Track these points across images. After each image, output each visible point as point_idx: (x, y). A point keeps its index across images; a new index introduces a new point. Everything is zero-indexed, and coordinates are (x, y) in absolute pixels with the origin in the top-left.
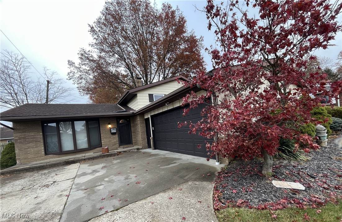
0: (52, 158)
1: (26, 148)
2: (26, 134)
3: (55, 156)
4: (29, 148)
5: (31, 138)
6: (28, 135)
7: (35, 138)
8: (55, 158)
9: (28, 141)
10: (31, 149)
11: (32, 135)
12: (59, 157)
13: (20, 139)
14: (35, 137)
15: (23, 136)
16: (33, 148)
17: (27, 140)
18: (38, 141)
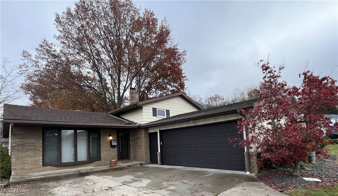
0: (50, 170)
1: (24, 156)
2: (25, 140)
3: (53, 167)
4: (27, 156)
5: (30, 146)
6: (28, 142)
7: (34, 146)
8: (53, 170)
9: (27, 149)
10: (29, 159)
11: (32, 143)
12: (57, 169)
13: (18, 145)
14: (35, 144)
15: (21, 143)
16: (31, 157)
17: (26, 147)
18: (37, 150)
